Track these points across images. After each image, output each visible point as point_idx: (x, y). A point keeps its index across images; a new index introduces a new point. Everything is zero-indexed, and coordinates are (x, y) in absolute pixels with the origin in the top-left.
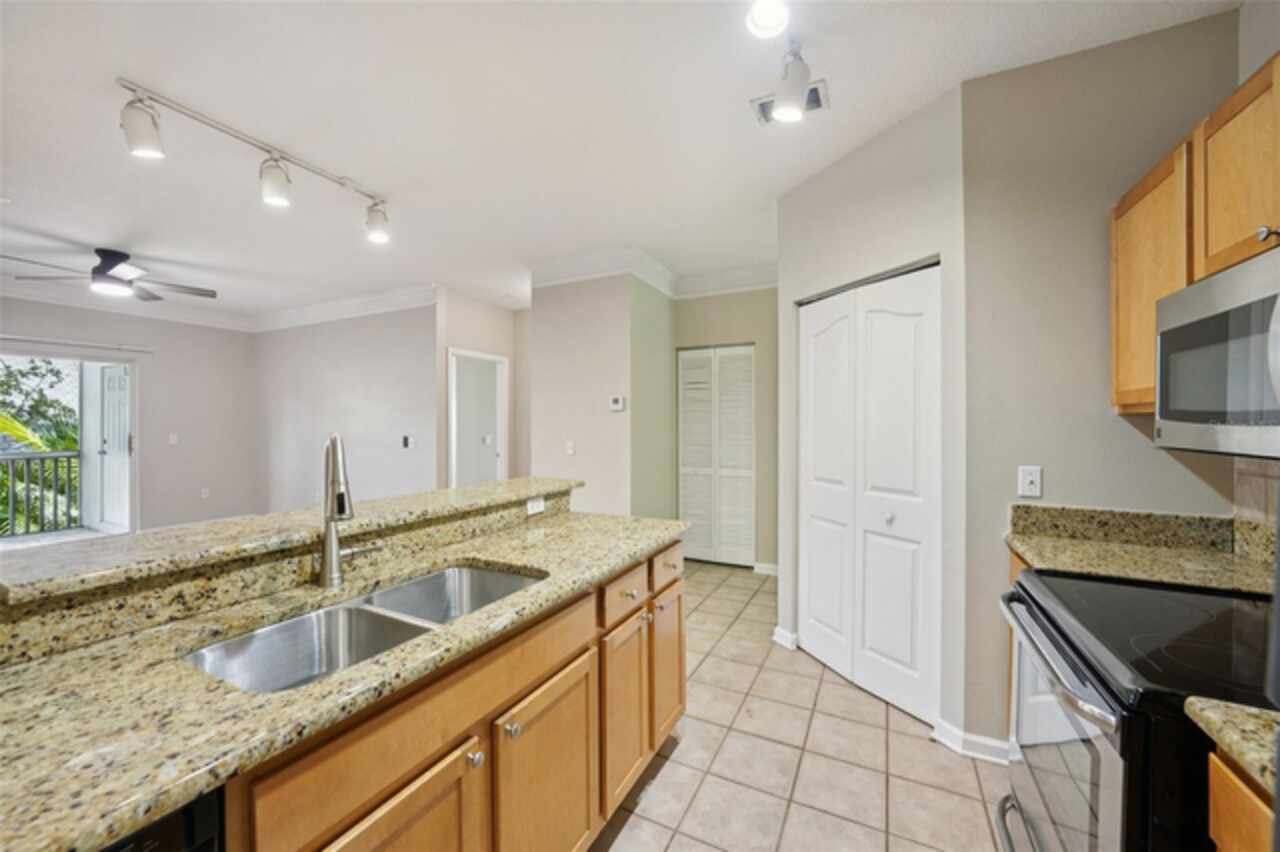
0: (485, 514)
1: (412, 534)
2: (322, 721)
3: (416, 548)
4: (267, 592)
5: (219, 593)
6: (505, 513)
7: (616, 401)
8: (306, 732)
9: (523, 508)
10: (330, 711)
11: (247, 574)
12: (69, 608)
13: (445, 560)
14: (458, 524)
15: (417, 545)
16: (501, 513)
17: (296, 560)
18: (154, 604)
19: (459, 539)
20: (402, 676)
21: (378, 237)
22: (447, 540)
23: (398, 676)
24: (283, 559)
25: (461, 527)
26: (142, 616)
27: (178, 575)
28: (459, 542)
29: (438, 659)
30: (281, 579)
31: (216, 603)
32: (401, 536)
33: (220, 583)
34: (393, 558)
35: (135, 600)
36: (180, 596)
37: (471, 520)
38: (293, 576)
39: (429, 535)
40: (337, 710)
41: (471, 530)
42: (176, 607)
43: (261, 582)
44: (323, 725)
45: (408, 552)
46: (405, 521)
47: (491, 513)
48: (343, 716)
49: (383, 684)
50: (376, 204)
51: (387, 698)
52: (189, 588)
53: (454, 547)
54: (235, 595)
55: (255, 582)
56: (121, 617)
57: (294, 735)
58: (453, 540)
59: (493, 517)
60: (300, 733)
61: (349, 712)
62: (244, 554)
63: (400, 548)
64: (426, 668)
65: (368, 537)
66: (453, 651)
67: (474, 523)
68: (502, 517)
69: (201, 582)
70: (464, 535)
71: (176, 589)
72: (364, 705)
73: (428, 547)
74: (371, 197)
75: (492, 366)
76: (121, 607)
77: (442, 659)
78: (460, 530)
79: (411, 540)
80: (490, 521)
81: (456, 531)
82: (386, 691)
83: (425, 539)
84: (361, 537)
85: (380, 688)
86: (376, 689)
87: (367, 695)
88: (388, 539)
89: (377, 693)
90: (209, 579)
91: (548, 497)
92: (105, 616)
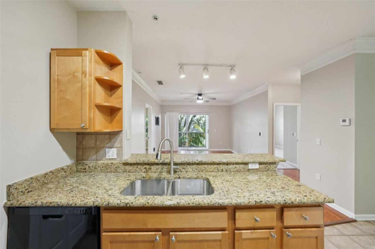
0: (228, 165)
1: (199, 166)
2: (113, 204)
3: (200, 171)
4: (161, 171)
5: (152, 169)
6: (237, 166)
7: (344, 121)
8: (109, 205)
9: (247, 166)
10: (115, 203)
11: (157, 167)
12: (131, 165)
13: (202, 177)
14: (216, 166)
15: (200, 169)
16: (235, 166)
17: (167, 166)
18: (142, 168)
19: (216, 171)
20: (133, 203)
21: (233, 77)
22: (211, 170)
23: (132, 203)
24: (164, 165)
25: (217, 167)
26: (140, 170)
27: (146, 164)
28: (215, 172)
29: (144, 204)
30: (164, 169)
31: (152, 171)
32: (195, 166)
33: (152, 167)
34: (193, 171)
35: (139, 167)
36: (145, 168)
37: (221, 166)
38: (167, 170)
39: (204, 168)
40: (116, 204)
41: (221, 169)
42: (145, 170)
43: (160, 169)
44: (113, 205)
45: (198, 171)
46: (195, 162)
47: (230, 165)
48: (117, 206)
49: (128, 203)
50: (232, 68)
51: (128, 207)
52: (147, 167)
53: (214, 173)
54: (155, 170)
55: (159, 169)
56: (137, 169)
57: (107, 204)
58: (214, 171)
59: (230, 167)
60: (108, 205)
61: (119, 206)
62: (155, 162)
63: (195, 169)
64: (140, 205)
65: (185, 164)
66: (149, 204)
67: (222, 167)
68: (235, 167)
69: (149, 166)
70: (218, 170)
71: (145, 166)
72: (122, 206)
73: (204, 171)
74: (231, 66)
75: (295, 108)
76: (137, 167)
77: (145, 205)
78: (216, 168)
79: (198, 168)
80: (229, 168)
81: (215, 168)
82: (128, 205)
83: (203, 168)
84: (183, 164)
85: (127, 204)
86: (126, 204)
87: (123, 204)
88: (191, 166)
89: (126, 205)
90: (150, 166)
91: (260, 164)
92: (135, 168)
